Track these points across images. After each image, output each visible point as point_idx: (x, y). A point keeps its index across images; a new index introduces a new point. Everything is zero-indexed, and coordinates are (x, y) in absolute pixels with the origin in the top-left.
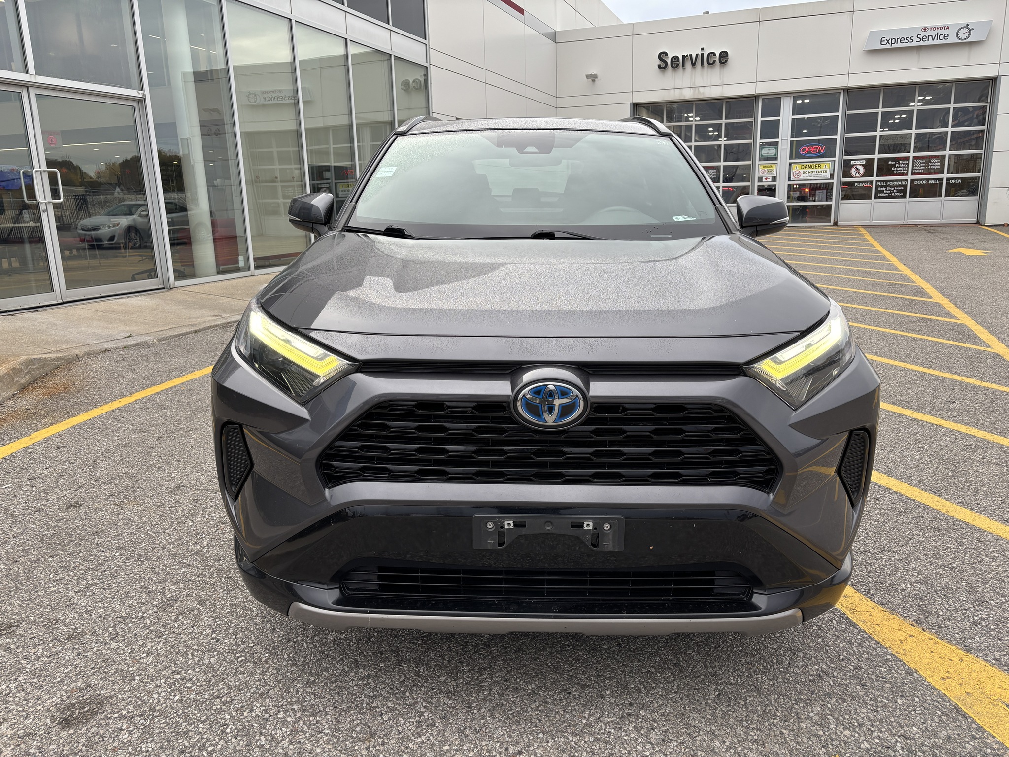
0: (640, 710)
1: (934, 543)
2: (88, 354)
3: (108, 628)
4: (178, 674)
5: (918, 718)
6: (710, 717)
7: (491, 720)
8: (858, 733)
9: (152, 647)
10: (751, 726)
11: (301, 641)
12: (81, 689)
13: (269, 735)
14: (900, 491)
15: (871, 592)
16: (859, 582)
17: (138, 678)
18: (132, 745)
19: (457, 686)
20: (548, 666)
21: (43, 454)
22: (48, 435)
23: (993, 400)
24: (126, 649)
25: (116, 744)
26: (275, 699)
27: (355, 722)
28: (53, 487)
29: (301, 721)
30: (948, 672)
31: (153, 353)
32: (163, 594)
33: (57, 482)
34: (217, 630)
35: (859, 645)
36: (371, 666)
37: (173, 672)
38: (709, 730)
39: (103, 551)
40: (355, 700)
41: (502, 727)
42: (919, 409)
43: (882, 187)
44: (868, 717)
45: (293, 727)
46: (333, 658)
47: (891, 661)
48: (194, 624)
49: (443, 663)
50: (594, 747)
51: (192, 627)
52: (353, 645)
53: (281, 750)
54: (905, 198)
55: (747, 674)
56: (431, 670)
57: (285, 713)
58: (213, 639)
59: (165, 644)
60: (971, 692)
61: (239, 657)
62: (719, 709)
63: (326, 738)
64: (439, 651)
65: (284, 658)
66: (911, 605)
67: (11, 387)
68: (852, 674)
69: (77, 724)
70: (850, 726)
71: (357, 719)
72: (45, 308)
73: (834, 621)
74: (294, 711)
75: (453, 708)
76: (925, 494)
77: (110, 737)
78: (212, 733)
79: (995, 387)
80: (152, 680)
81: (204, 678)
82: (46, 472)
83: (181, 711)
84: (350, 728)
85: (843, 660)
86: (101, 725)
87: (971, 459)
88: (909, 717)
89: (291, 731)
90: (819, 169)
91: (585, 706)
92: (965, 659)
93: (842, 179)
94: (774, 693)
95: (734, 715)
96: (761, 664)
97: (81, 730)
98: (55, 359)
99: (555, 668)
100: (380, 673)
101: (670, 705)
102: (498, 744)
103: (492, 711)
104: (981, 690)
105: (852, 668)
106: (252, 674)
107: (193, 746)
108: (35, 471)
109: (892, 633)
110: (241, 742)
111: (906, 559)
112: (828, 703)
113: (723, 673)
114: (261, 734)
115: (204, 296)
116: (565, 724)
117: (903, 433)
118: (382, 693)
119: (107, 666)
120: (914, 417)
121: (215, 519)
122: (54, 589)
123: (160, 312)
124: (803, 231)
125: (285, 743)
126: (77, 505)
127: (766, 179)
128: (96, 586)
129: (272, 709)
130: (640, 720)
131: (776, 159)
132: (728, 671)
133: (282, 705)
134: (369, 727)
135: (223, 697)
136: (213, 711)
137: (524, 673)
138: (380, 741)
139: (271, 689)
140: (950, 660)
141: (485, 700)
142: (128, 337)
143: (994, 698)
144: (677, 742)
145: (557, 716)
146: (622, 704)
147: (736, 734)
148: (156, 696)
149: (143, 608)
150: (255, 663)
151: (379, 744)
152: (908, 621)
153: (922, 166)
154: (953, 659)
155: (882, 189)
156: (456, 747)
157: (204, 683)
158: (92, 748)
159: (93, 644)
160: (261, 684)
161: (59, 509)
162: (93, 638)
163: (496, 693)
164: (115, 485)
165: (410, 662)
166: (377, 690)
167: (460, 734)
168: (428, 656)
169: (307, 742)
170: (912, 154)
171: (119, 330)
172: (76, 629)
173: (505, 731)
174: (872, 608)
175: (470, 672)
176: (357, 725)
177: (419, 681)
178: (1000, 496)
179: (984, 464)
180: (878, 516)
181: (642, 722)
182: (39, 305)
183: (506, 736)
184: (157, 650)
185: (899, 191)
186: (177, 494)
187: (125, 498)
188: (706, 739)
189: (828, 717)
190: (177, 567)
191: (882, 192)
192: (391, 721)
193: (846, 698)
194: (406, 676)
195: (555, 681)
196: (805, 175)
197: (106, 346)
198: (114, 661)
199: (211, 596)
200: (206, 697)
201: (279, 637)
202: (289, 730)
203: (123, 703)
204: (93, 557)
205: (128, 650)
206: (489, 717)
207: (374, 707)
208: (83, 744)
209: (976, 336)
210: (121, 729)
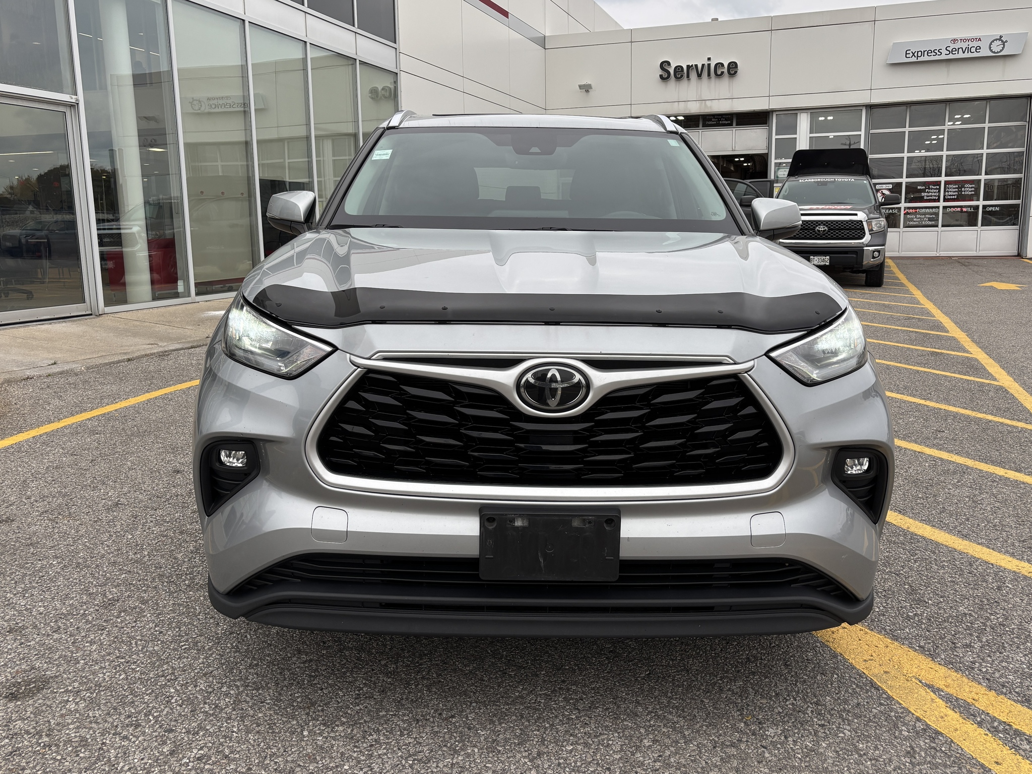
2: (8, 380)
3: (49, 623)
4: (122, 658)
5: (833, 690)
6: (638, 690)
8: (774, 701)
9: (95, 638)
11: (244, 633)
12: (25, 671)
13: (213, 704)
17: (82, 662)
18: (79, 713)
24: (69, 639)
25: (64, 711)
26: (218, 678)
27: (296, 695)
29: (244, 694)
30: (871, 656)
31: (81, 381)
32: (105, 595)
34: (160, 625)
36: (313, 653)
37: (117, 657)
39: (40, 560)
40: (296, 678)
44: (786, 689)
45: (236, 698)
46: (276, 647)
47: (817, 647)
48: (136, 619)
51: (135, 622)
52: (296, 636)
53: (224, 715)
54: (938, 226)
56: (372, 656)
57: (228, 688)
58: (156, 631)
59: (108, 635)
61: (182, 646)
62: (647, 684)
69: (24, 697)
70: (767, 696)
71: (298, 692)
74: (237, 687)
75: (392, 684)
77: (57, 707)
78: (158, 703)
80: (97, 663)
81: (149, 661)
83: (126, 687)
84: (291, 699)
86: (47, 698)
87: (945, 483)
92: (890, 645)
97: (28, 702)
101: (601, 681)
104: (899, 669)
106: (196, 659)
107: (139, 712)
110: (186, 709)
113: (657, 658)
114: (205, 703)
115: (138, 323)
118: (324, 673)
119: (51, 653)
123: (88, 339)
125: (228, 710)
126: (9, 521)
128: (35, 588)
129: (216, 685)
132: (662, 656)
133: (226, 682)
134: (309, 699)
135: (167, 676)
136: (158, 686)
138: (320, 708)
139: (214, 670)
140: (876, 646)
142: (53, 364)
143: (909, 675)
148: (101, 675)
149: (85, 607)
150: (198, 650)
151: (318, 711)
153: (955, 192)
154: (879, 646)
156: (392, 713)
157: (149, 665)
158: (40, 715)
159: (35, 636)
160: (205, 666)
162: (35, 631)
164: (48, 502)
171: (42, 359)
184: (101, 640)
186: (115, 511)
187: (59, 514)
189: (749, 689)
190: (117, 573)
191: (912, 220)
192: (331, 694)
193: (769, 675)
194: (347, 661)
197: (28, 373)
198: (57, 649)
199: (153, 597)
200: (151, 676)
201: (222, 630)
202: (232, 700)
203: (68, 681)
204: (30, 565)
205: (72, 640)
208: (31, 713)
209: (985, 369)
210: (68, 701)
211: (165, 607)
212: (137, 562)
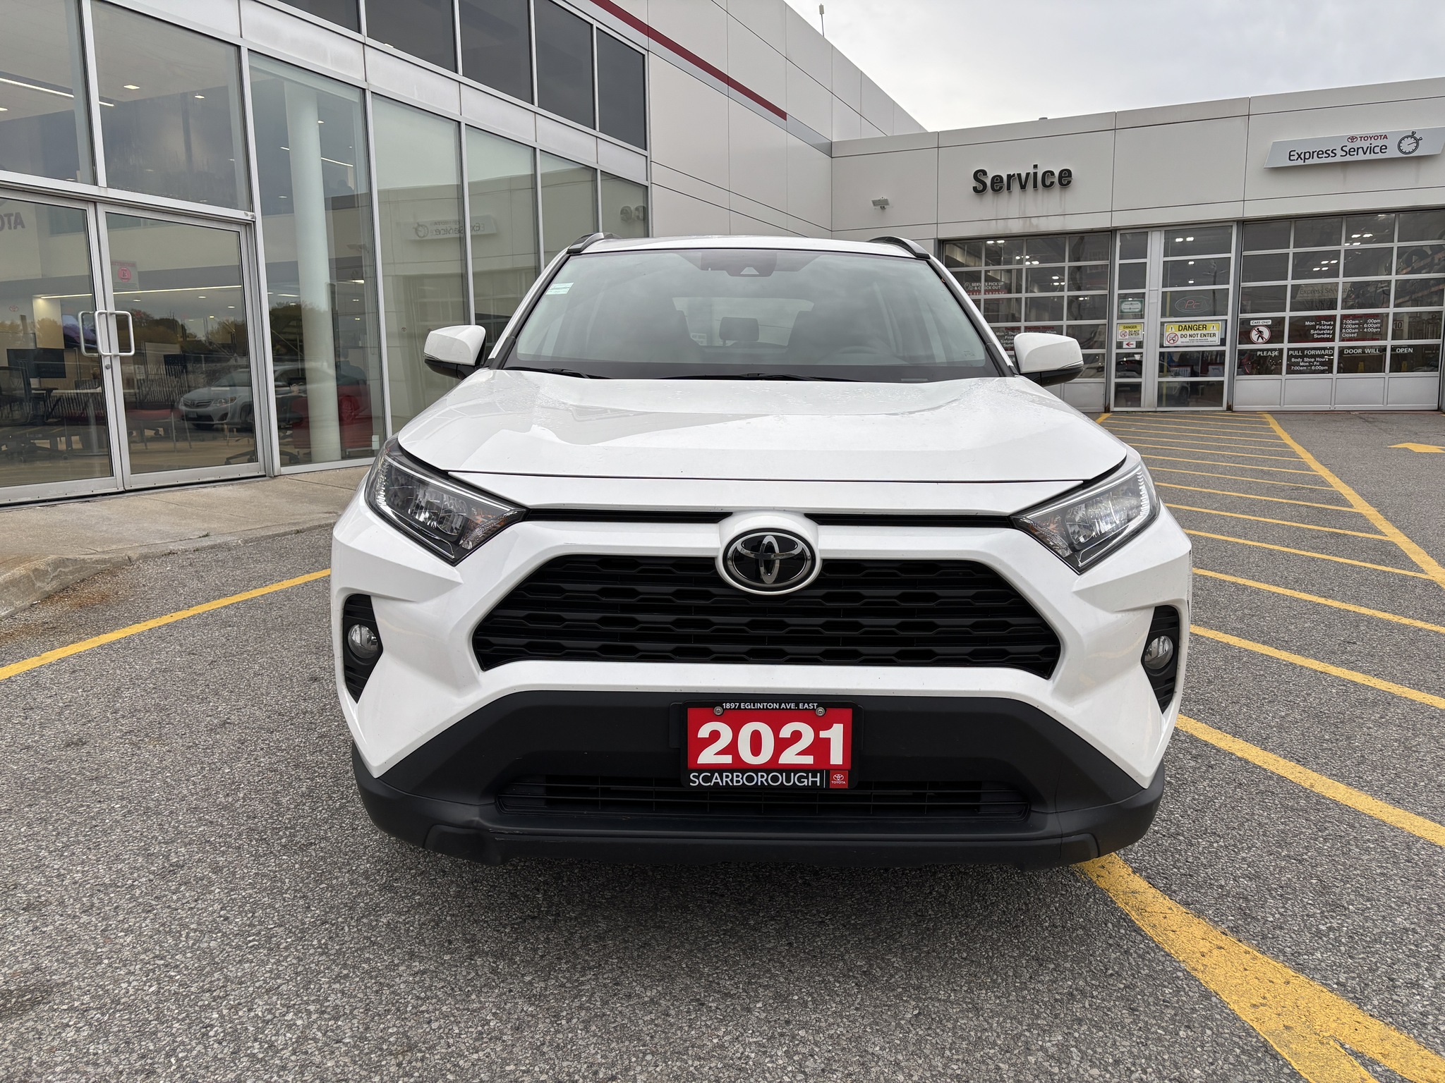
0: (799, 1030)
1: (1282, 827)
2: (145, 558)
3: (81, 897)
4: (162, 959)
5: (1205, 1057)
6: (899, 1042)
7: (583, 1034)
8: (1110, 1073)
9: (134, 924)
10: (955, 1057)
11: (342, 923)
12: (26, 973)
13: (266, 1042)
14: (1246, 756)
15: (1174, 887)
16: (1159, 873)
17: (106, 961)
18: (76, 1046)
19: (546, 989)
20: (682, 967)
21: (51, 679)
22: (65, 655)
23: (1413, 642)
24: (100, 924)
25: (55, 1043)
26: (285, 997)
27: (390, 1030)
28: (54, 720)
29: (315, 1026)
30: (1264, 998)
31: (232, 557)
33: (60, 714)
34: (228, 906)
35: (1139, 956)
36: (431, 959)
37: (156, 957)
38: (892, 1059)
39: (100, 802)
40: (397, 1002)
41: (595, 1044)
42: (1298, 652)
43: (1296, 357)
44: (1130, 1052)
45: (302, 1032)
46: (381, 946)
47: (1182, 980)
48: (199, 897)
49: (534, 957)
50: (721, 1075)
51: (196, 901)
52: (412, 931)
53: (278, 1062)
54: (1332, 372)
55: (966, 989)
56: (514, 966)
57: (295, 1014)
58: (221, 916)
59: (153, 920)
60: (1292, 1025)
61: (250, 941)
62: (914, 1032)
63: (344, 1048)
64: (532, 943)
65: (311, 945)
66: (1228, 907)
67: (29, 595)
68: (1119, 995)
69: (9, 1017)
70: (1101, 1063)
71: (394, 1026)
72: (99, 498)
73: (1110, 925)
74: (309, 1013)
75: (533, 1016)
76: (1282, 761)
77: (50, 1034)
78: (190, 1036)
79: (1419, 624)
80: (125, 966)
81: (196, 965)
82: (49, 701)
83: (154, 1006)
84: (381, 1038)
85: (1112, 975)
86: (41, 1019)
87: (1362, 718)
88: (1192, 1054)
89: (299, 1037)
90: (1204, 332)
91: (721, 1021)
92: (1292, 980)
93: (1238, 346)
94: (999, 1015)
95: (934, 1041)
96: (989, 976)
97: (12, 1023)
98: (97, 562)
99: (690, 971)
100: (441, 968)
101: (844, 1024)
102: (585, 1066)
103: (587, 1024)
104: (1308, 1023)
105: (1122, 986)
106: (263, 963)
107: (158, 1051)
108: (35, 699)
109: (1192, 942)
110: (226, 1049)
111: (1235, 846)
112: (1076, 1031)
113: (931, 986)
114: (256, 1040)
115: (318, 487)
116: (688, 1044)
117: (1268, 681)
118: (439, 993)
119: (69, 945)
120: (1291, 660)
121: (262, 765)
122: (23, 846)
123: (255, 506)
124: (1181, 418)
125: (286, 1053)
126: (81, 743)
127: (1127, 344)
128: (79, 844)
129: (278, 1009)
130: (797, 1042)
131: (1142, 317)
132: (940, 983)
133: (294, 1005)
134: (408, 1037)
135: (215, 990)
136: (197, 1008)
137: (645, 975)
138: (419, 1055)
139: (284, 984)
140: (1271, 981)
141: (581, 1008)
142: (204, 536)
143: (1325, 1034)
144: (843, 1073)
145: (679, 1032)
146: (775, 1021)
147: (931, 1066)
148: (124, 985)
149: (135, 875)
150: (270, 949)
151: (416, 1060)
152: (1219, 928)
153: (1355, 329)
154: (1274, 980)
155: (1296, 360)
156: (524, 1068)
157: (195, 972)
158: (22, 1048)
159: (57, 917)
160: (273, 976)
161: (54, 747)
162: (59, 910)
163: (598, 999)
164: (138, 719)
165: (488, 955)
166: (431, 990)
167: (535, 1051)
168: (515, 948)
169: (317, 1053)
170: (1339, 312)
171: (193, 528)
172: (39, 897)
173: (599, 1049)
174: (1170, 909)
175: (568, 972)
176: (392, 1034)
177: (494, 980)
178: (1395, 768)
179: (1380, 725)
180: (1207, 789)
181: (798, 1045)
182: (92, 493)
183: (599, 1056)
184: (141, 928)
185: (1322, 364)
186: (218, 733)
187: (147, 735)
188: (886, 1070)
189: (1072, 1049)
190: (194, 825)
191: (1297, 364)
192: (442, 1030)
193: (1103, 1026)
194: (477, 974)
195: (687, 988)
196: (1184, 339)
197: (172, 547)
198: (80, 940)
199: (230, 863)
200: (193, 989)
201: (312, 917)
202: (296, 1036)
203: (78, 992)
204: (85, 808)
205: (102, 926)
206: (581, 1030)
207: (423, 1012)
208: (11, 1043)
209: (1407, 557)
210: (68, 1025)
211: (243, 878)
212: (225, 808)
